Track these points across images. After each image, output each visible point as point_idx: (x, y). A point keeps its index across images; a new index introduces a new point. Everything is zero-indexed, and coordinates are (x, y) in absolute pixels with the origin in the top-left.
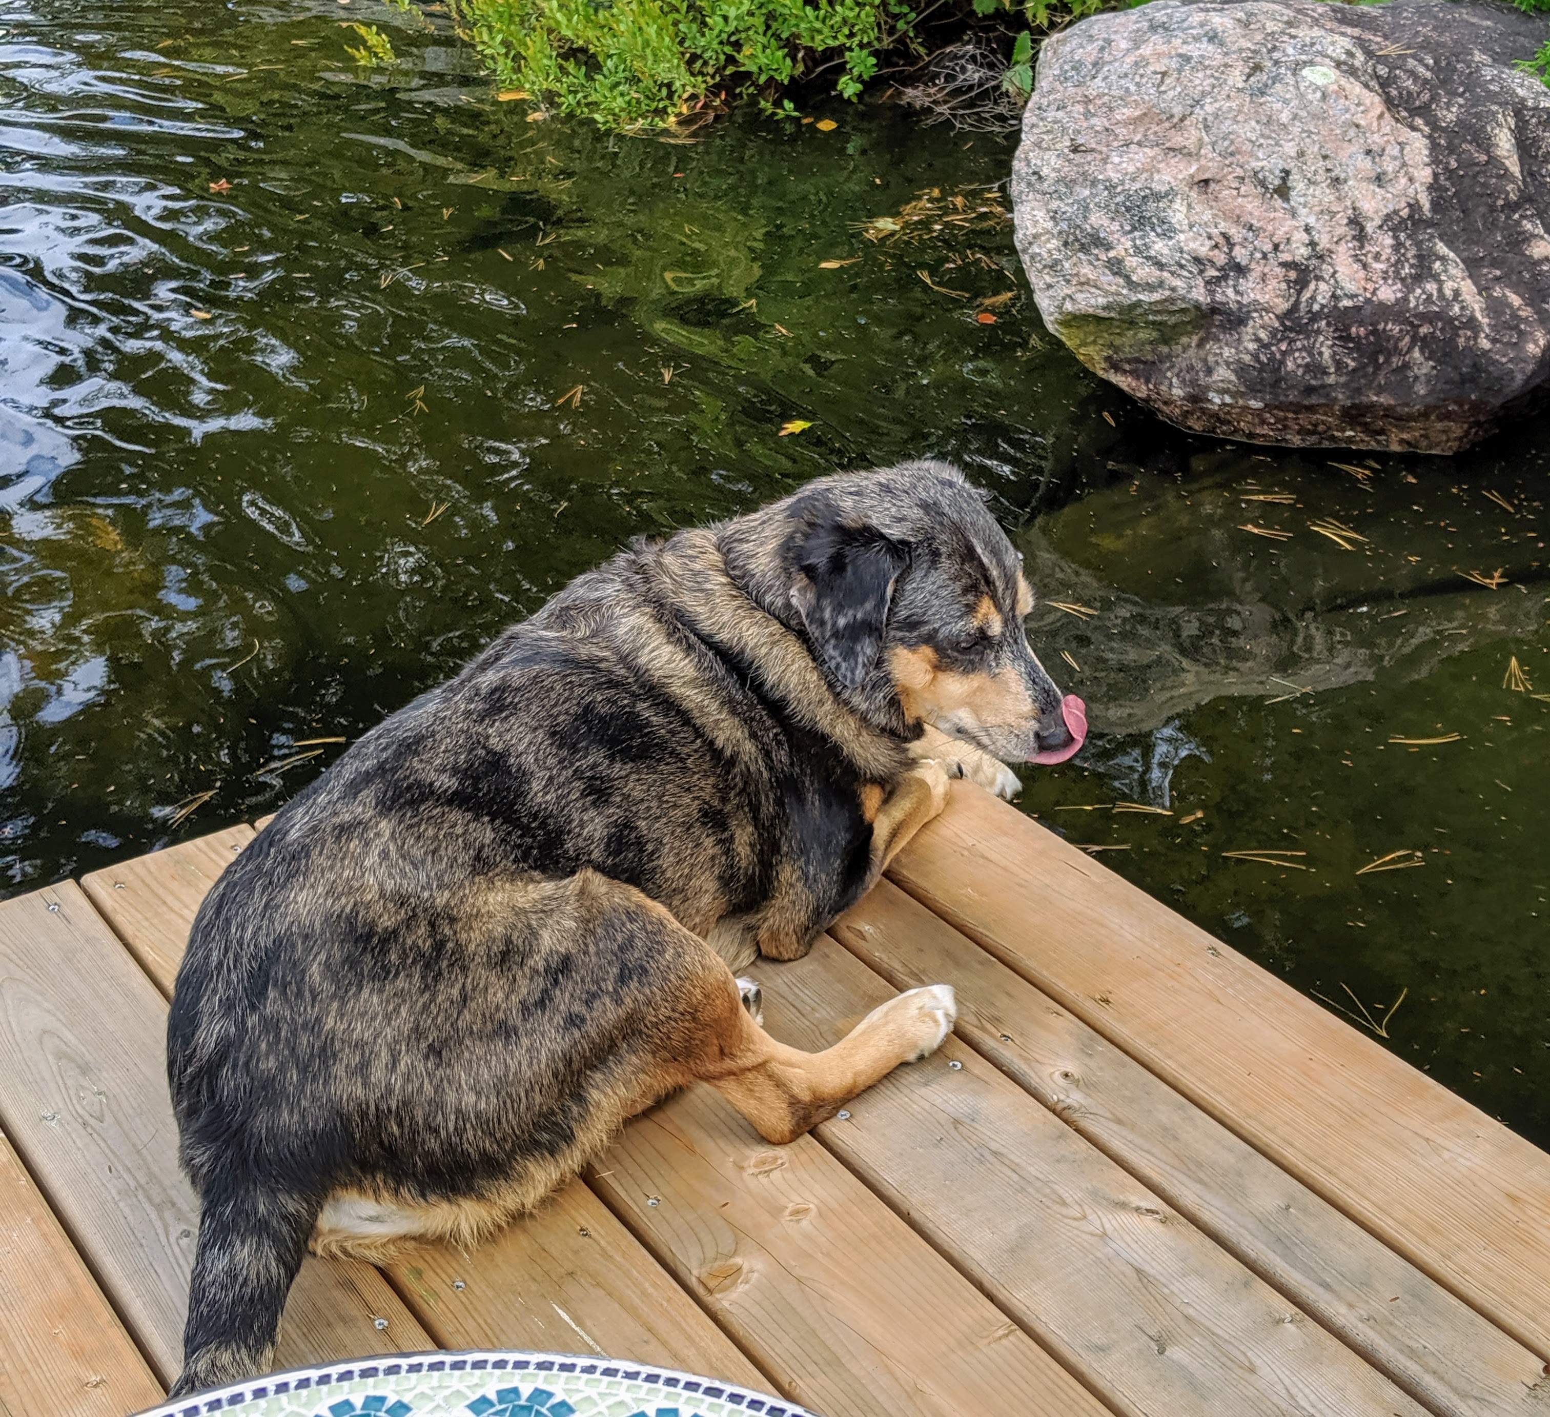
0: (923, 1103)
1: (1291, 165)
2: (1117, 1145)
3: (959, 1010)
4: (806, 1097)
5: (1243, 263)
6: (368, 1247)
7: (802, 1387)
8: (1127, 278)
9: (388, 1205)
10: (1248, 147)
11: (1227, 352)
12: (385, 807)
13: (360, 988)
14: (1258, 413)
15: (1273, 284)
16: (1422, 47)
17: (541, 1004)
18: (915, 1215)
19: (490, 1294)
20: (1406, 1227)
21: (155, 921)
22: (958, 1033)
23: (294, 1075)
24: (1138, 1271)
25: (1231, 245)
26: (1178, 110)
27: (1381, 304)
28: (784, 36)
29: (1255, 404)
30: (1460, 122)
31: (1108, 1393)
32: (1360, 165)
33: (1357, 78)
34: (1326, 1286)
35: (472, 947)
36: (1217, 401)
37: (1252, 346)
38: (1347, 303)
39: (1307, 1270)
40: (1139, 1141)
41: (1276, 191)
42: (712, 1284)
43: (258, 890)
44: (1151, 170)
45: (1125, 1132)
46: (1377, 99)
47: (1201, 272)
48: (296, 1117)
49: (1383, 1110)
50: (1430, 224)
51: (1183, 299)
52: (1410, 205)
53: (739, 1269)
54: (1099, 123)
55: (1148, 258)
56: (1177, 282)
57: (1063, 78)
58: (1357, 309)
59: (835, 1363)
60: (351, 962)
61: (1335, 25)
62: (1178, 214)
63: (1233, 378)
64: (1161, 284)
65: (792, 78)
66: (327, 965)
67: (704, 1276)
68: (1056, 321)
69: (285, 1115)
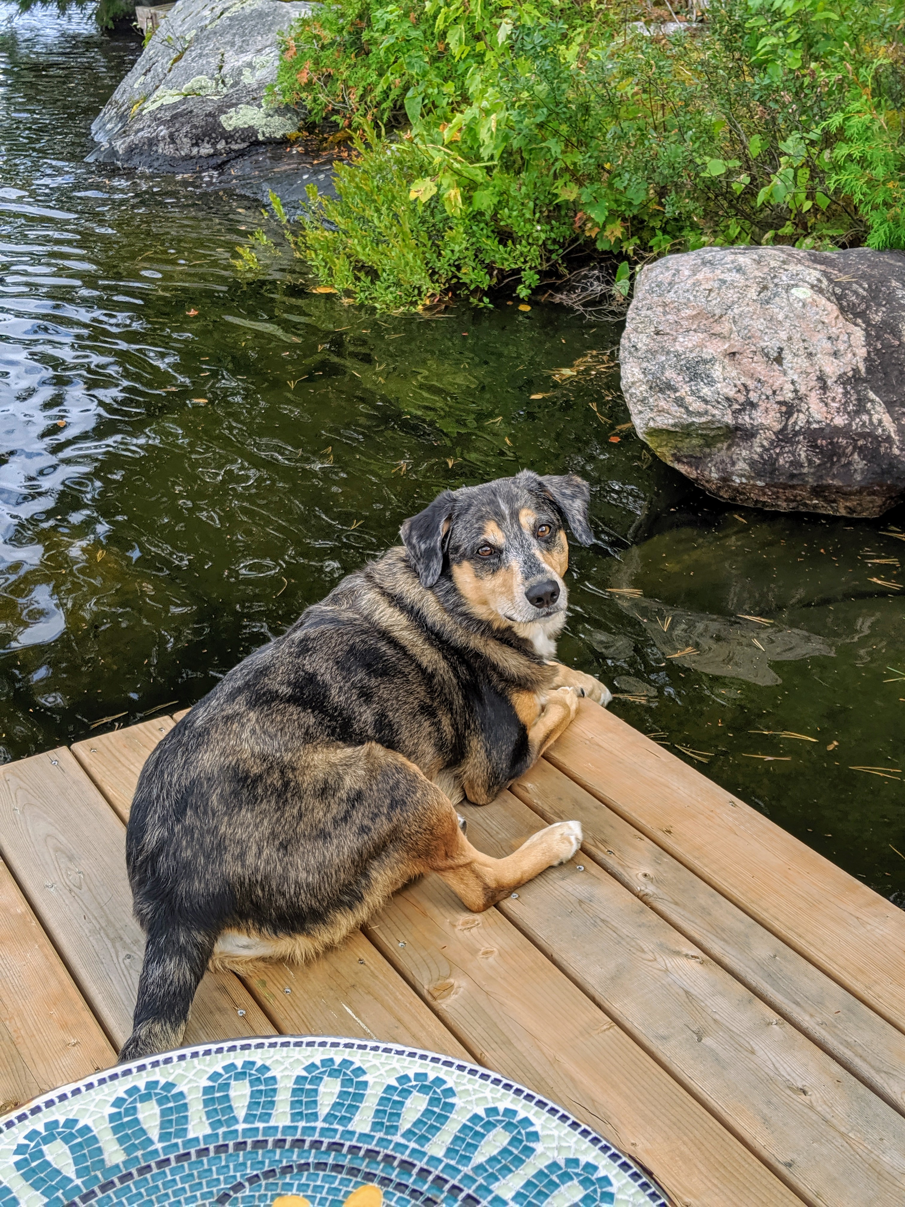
0: (561, 890)
1: (784, 345)
2: (675, 917)
3: (584, 837)
4: (493, 884)
5: (755, 401)
6: (237, 963)
7: (488, 1057)
8: (686, 408)
9: (255, 938)
10: (758, 334)
11: (744, 453)
12: (252, 705)
13: (240, 810)
14: (761, 489)
15: (772, 414)
16: (861, 277)
17: (345, 819)
18: (555, 956)
19: (306, 996)
20: (845, 969)
21: (114, 772)
22: (583, 849)
23: (202, 860)
24: (687, 992)
25: (748, 391)
26: (718, 312)
27: (835, 427)
28: (487, 262)
29: (760, 483)
30: (883, 322)
31: (667, 1064)
32: (824, 345)
33: (823, 295)
34: (797, 1004)
35: (305, 785)
36: (738, 481)
37: (759, 450)
38: (815, 426)
39: (787, 995)
40: (687, 915)
41: (775, 360)
42: (436, 994)
43: (180, 754)
44: (701, 346)
45: (680, 910)
46: (835, 307)
47: (730, 406)
48: (202, 885)
49: (832, 899)
50: (865, 380)
51: (719, 421)
52: (853, 370)
53: (452, 986)
54: (671, 318)
55: (699, 397)
56: (716, 412)
57: (651, 291)
58: (822, 429)
59: (508, 1043)
60: (235, 793)
61: (810, 263)
62: (717, 372)
63: (747, 468)
64: (706, 412)
65: (490, 287)
66: (221, 795)
67: (431, 989)
68: (644, 433)
69: (197, 883)
